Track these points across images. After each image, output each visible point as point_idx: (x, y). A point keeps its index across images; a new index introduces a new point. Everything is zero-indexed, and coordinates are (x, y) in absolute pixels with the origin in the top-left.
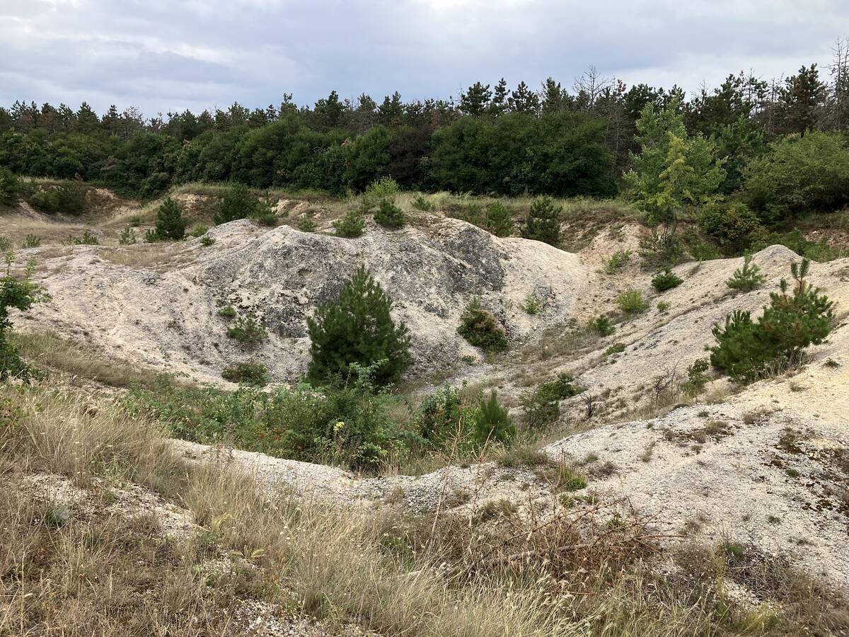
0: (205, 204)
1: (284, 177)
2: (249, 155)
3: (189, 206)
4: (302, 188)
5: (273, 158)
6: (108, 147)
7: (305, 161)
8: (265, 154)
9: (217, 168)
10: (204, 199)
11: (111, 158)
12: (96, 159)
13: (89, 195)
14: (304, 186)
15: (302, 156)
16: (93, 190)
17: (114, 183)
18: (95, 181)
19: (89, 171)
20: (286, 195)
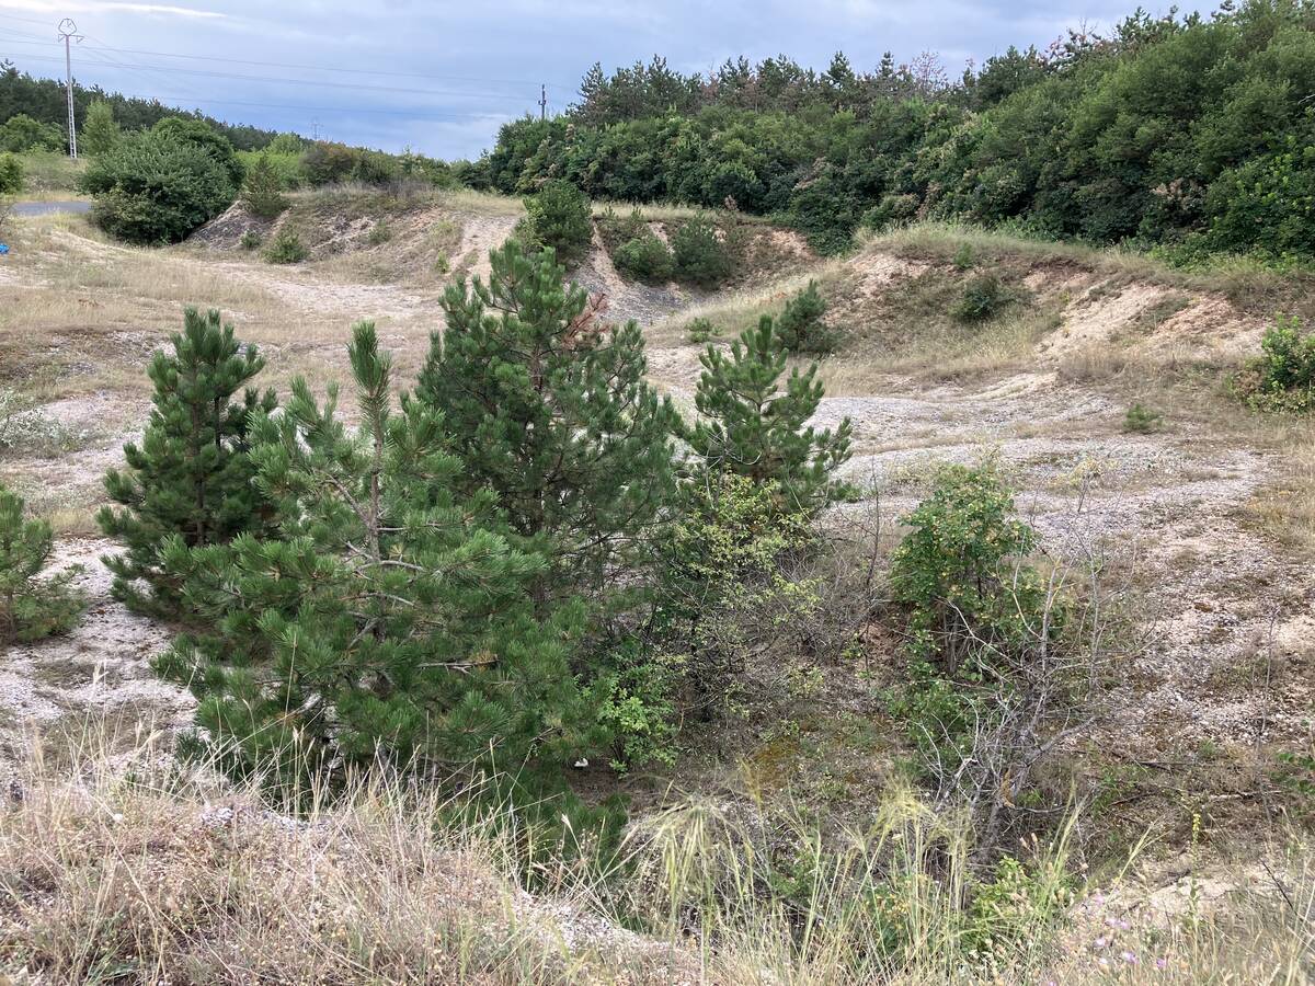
0: (913, 286)
1: (1174, 206)
2: (1089, 139)
3: (867, 291)
4: (1225, 247)
5: (1157, 142)
6: (819, 138)
7: (1263, 148)
8: (1132, 133)
9: (1001, 182)
10: (918, 271)
11: (820, 163)
12: (789, 165)
13: (756, 245)
14: (1236, 239)
15: (1255, 131)
16: (766, 234)
17: (810, 221)
18: (776, 215)
19: (771, 193)
20: (1160, 270)
